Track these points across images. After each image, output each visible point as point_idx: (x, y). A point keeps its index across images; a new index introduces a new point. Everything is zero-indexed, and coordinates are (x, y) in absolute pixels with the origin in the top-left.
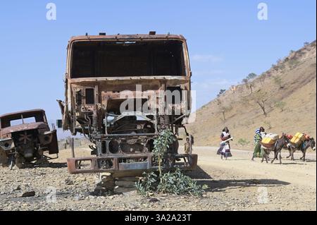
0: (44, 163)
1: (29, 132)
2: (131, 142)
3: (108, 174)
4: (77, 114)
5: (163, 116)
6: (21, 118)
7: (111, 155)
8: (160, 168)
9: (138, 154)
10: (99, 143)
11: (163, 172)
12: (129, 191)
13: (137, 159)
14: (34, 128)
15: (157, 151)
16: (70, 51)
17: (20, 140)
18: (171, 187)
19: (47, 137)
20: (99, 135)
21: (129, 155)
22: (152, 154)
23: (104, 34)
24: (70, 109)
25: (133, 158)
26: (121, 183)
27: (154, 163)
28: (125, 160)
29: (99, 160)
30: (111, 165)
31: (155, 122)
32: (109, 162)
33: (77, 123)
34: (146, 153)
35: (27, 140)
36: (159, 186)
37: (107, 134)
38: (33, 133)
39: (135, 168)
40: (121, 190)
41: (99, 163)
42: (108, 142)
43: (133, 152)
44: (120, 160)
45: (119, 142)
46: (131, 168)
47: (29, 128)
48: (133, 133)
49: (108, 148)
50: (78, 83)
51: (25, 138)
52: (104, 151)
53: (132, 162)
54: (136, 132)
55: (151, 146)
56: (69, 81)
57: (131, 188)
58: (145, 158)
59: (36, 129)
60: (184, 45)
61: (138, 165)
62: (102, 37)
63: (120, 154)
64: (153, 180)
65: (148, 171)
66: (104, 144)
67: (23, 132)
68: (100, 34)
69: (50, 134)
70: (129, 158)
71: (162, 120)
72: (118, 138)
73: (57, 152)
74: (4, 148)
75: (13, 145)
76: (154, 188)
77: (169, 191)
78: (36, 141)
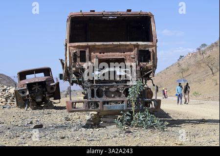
0: (50, 106)
1: (40, 83)
3: (96, 113)
4: (74, 69)
6: (33, 74)
8: (133, 109)
9: (117, 99)
10: (89, 90)
11: (136, 112)
12: (110, 125)
13: (116, 102)
14: (43, 80)
15: (131, 97)
16: (69, 23)
17: (33, 89)
18: (142, 123)
19: (52, 88)
20: (89, 85)
21: (111, 99)
22: (128, 98)
23: (94, 11)
24: (68, 65)
25: (114, 102)
26: (105, 119)
27: (129, 105)
28: (108, 103)
29: (89, 102)
30: (98, 106)
32: (96, 104)
33: (74, 76)
34: (123, 98)
35: (38, 89)
36: (132, 122)
37: (95, 84)
38: (42, 84)
39: (115, 108)
40: (105, 124)
41: (89, 104)
42: (95, 90)
43: (114, 97)
44: (104, 103)
45: (104, 89)
47: (40, 81)
48: (114, 84)
49: (95, 93)
50: (74, 47)
51: (36, 87)
52: (93, 96)
53: (113, 104)
54: (117, 83)
55: (127, 93)
56: (68, 45)
57: (112, 123)
58: (123, 102)
59: (45, 82)
60: (152, 19)
61: (118, 107)
62: (92, 13)
63: (104, 98)
64: (128, 118)
65: (124, 111)
66: (93, 91)
67: (35, 83)
68: (91, 11)
69: (54, 85)
70: (111, 102)
72: (103, 86)
73: (59, 98)
74: (21, 95)
75: (28, 93)
76: (129, 123)
77: (140, 126)
78: (44, 90)
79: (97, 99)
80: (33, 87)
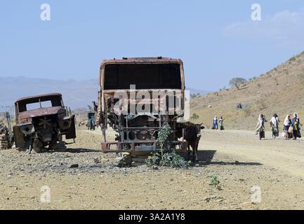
1: (48, 117)
2: (144, 132)
4: (108, 114)
5: (164, 116)
7: (130, 141)
8: (162, 150)
9: (148, 141)
10: (122, 133)
11: (164, 153)
12: (141, 165)
13: (147, 144)
15: (160, 139)
16: (103, 71)
17: (40, 124)
18: (169, 163)
19: (66, 122)
20: (122, 128)
21: (141, 141)
22: (157, 141)
23: (126, 59)
24: (103, 110)
25: (145, 143)
26: (135, 159)
27: (158, 146)
28: (139, 144)
29: (122, 144)
30: (130, 147)
31: (159, 120)
32: (129, 146)
34: (153, 140)
35: (47, 125)
36: (161, 162)
37: (127, 127)
38: (53, 118)
39: (146, 150)
40: (136, 164)
41: (122, 146)
42: (128, 133)
43: (145, 139)
44: (136, 144)
45: (136, 132)
46: (143, 150)
48: (145, 127)
49: (128, 136)
50: (108, 93)
51: (45, 122)
52: (125, 138)
53: (144, 146)
54: (147, 126)
55: (156, 135)
56: (103, 91)
57: (143, 163)
58: (152, 144)
59: (56, 115)
60: (181, 66)
61: (148, 148)
62: (125, 61)
63: (136, 141)
64: (157, 158)
65: (154, 152)
66: (125, 133)
68: (124, 58)
69: (69, 119)
70: (142, 143)
71: (164, 118)
72: (134, 130)
73: (74, 137)
74: (24, 132)
75: (33, 130)
76: (158, 163)
77: (167, 165)
78: (55, 125)
79: (129, 141)
80: (40, 121)
